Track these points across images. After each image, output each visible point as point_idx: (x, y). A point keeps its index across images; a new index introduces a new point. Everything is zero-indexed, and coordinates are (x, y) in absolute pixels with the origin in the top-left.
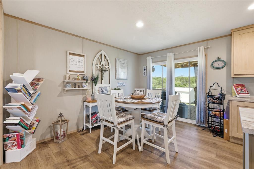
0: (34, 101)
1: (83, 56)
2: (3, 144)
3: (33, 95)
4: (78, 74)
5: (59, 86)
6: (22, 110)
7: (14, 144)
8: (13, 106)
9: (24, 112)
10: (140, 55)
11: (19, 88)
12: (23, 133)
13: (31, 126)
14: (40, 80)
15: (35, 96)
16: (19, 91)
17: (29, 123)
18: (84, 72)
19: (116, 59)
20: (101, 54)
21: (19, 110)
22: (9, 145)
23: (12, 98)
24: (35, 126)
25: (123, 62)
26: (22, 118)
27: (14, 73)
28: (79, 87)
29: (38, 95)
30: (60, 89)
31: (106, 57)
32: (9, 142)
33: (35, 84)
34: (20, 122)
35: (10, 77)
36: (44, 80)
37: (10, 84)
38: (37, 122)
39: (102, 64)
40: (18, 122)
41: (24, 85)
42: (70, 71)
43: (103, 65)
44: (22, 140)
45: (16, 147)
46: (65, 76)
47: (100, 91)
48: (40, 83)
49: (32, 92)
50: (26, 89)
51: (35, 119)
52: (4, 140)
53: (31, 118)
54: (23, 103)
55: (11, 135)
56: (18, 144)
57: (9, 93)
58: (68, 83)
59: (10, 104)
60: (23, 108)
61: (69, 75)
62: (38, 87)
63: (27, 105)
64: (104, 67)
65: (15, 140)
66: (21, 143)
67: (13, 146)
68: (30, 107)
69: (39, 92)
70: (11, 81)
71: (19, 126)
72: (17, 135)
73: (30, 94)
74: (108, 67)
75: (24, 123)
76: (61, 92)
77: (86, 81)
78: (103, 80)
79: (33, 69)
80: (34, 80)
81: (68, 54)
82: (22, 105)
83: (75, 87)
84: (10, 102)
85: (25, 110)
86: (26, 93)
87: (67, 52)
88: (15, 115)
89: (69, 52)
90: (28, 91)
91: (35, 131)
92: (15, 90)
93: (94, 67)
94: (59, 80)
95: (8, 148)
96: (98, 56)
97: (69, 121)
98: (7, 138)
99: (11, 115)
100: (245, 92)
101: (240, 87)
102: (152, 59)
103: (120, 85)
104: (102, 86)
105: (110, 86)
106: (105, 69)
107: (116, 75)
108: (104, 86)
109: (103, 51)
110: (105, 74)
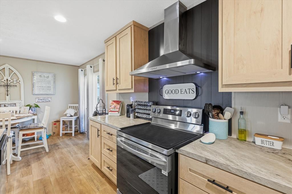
10: (78, 67)
19: (32, 72)
20: (5, 68)
25: (46, 75)
31: (13, 71)
39: (5, 79)
43: (7, 80)
64: (9, 82)
74: (18, 81)
78: (7, 95)
100: (116, 110)
101: (115, 104)
102: (83, 71)
103: (40, 101)
104: (6, 102)
105: (23, 102)
106: (12, 84)
107: (33, 90)
108: (9, 103)
109: (7, 65)
110: (11, 89)
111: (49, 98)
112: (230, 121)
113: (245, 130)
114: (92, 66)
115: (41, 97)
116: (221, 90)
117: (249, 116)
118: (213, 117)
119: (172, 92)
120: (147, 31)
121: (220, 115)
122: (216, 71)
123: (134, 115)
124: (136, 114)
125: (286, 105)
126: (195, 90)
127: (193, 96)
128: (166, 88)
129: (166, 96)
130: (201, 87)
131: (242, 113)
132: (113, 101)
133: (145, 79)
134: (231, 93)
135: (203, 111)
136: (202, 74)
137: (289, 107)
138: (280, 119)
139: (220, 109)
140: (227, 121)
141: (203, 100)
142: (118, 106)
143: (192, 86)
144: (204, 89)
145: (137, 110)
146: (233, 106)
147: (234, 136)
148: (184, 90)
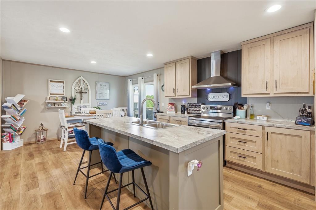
0: (21, 115)
1: (63, 82)
2: (1, 139)
3: (21, 111)
4: (57, 96)
5: (42, 105)
6: (12, 119)
7: (8, 140)
8: (7, 117)
9: (14, 120)
10: (125, 77)
11: (10, 106)
12: (13, 133)
13: (19, 130)
14: (25, 101)
15: (22, 112)
16: (10, 108)
17: (17, 128)
18: (63, 94)
19: (96, 82)
20: (80, 80)
21: (10, 119)
22: (5, 140)
23: (7, 112)
24: (22, 131)
25: (104, 84)
26: (12, 124)
27: (8, 97)
28: (58, 106)
29: (25, 111)
30: (43, 107)
31: (85, 82)
32: (5, 138)
33: (22, 103)
34: (11, 126)
35: (5, 100)
36: (28, 101)
37: (5, 104)
38: (24, 129)
39: (80, 88)
40: (9, 126)
41: (13, 104)
42: (51, 94)
43: (82, 88)
44: (12, 138)
45: (9, 142)
46: (47, 98)
47: (79, 109)
48: (25, 103)
49: (19, 109)
50: (15, 107)
51: (22, 127)
52: (2, 137)
53: (19, 125)
54: (13, 115)
55: (6, 134)
56: (10, 139)
57: (4, 109)
58: (49, 103)
59: (5, 115)
60: (13, 118)
61: (50, 97)
62: (23, 106)
63: (16, 117)
64: (83, 90)
65: (8, 137)
66: (12, 139)
67: (7, 141)
68: (18, 118)
69: (25, 109)
70: (6, 102)
71: (11, 129)
72: (9, 134)
73: (18, 110)
74: (88, 89)
75: (13, 127)
76: (43, 109)
77: (64, 101)
78: (82, 100)
79: (22, 93)
80: (21, 101)
81: (49, 81)
82: (12, 116)
83: (55, 106)
84: (5, 114)
85: (14, 119)
86: (15, 109)
87: (48, 80)
88: (8, 122)
89: (49, 80)
90: (16, 108)
91: (21, 134)
92: (8, 107)
93: (73, 90)
94: (42, 101)
95: (4, 141)
96: (77, 81)
97: (48, 129)
98: (4, 136)
99: (6, 122)
100: (172, 109)
101: (171, 105)
102: (132, 81)
103: (101, 104)
104: (81, 105)
105: (90, 105)
106: (84, 91)
107: (96, 96)
108: (83, 105)
109: (81, 77)
110: (84, 95)
111: (106, 103)
112: (246, 111)
113: (253, 114)
114: (143, 78)
115: (101, 101)
116: (242, 96)
117: (255, 108)
118: (239, 109)
119: (214, 97)
120: (196, 60)
121: (242, 108)
122: (240, 87)
123: (187, 111)
124: (189, 111)
125: (269, 102)
126: (228, 96)
127: (227, 99)
128: (211, 95)
129: (210, 100)
130: (232, 95)
131: (252, 107)
132: (169, 103)
133: (195, 90)
134: (247, 97)
135: (233, 106)
136: (232, 88)
137: (270, 103)
138: (267, 108)
139: (242, 105)
140: (245, 110)
141: (233, 102)
142: (173, 107)
143: (227, 94)
144: (233, 96)
145: (189, 109)
146: (248, 103)
147: (248, 118)
148: (222, 96)
